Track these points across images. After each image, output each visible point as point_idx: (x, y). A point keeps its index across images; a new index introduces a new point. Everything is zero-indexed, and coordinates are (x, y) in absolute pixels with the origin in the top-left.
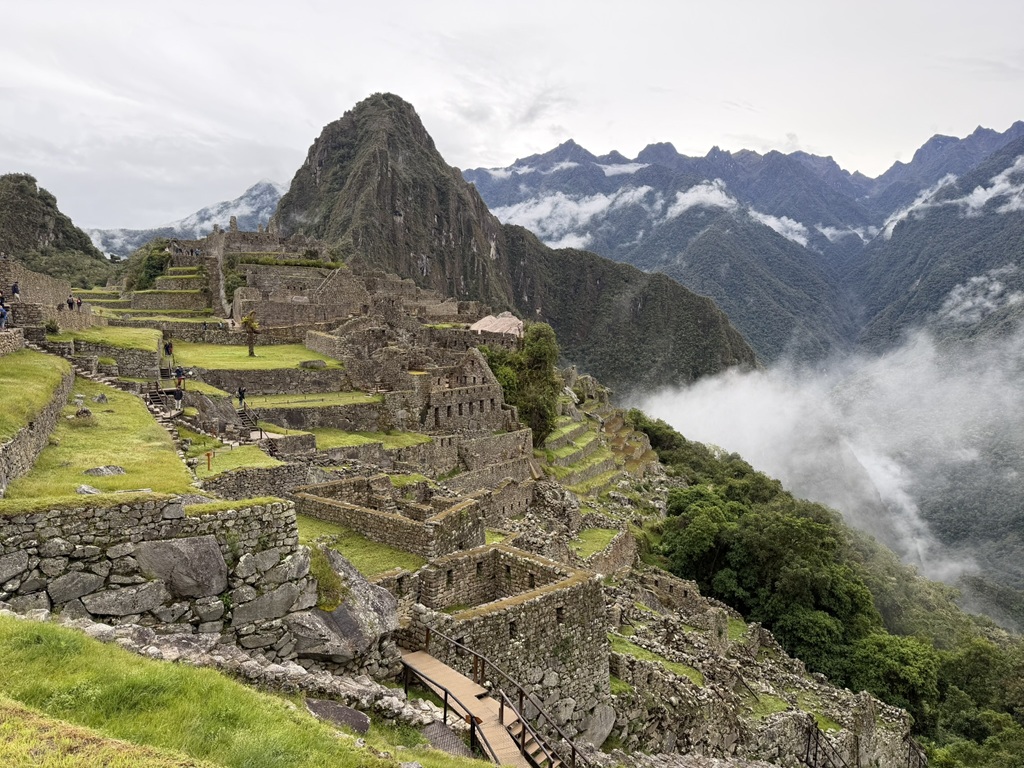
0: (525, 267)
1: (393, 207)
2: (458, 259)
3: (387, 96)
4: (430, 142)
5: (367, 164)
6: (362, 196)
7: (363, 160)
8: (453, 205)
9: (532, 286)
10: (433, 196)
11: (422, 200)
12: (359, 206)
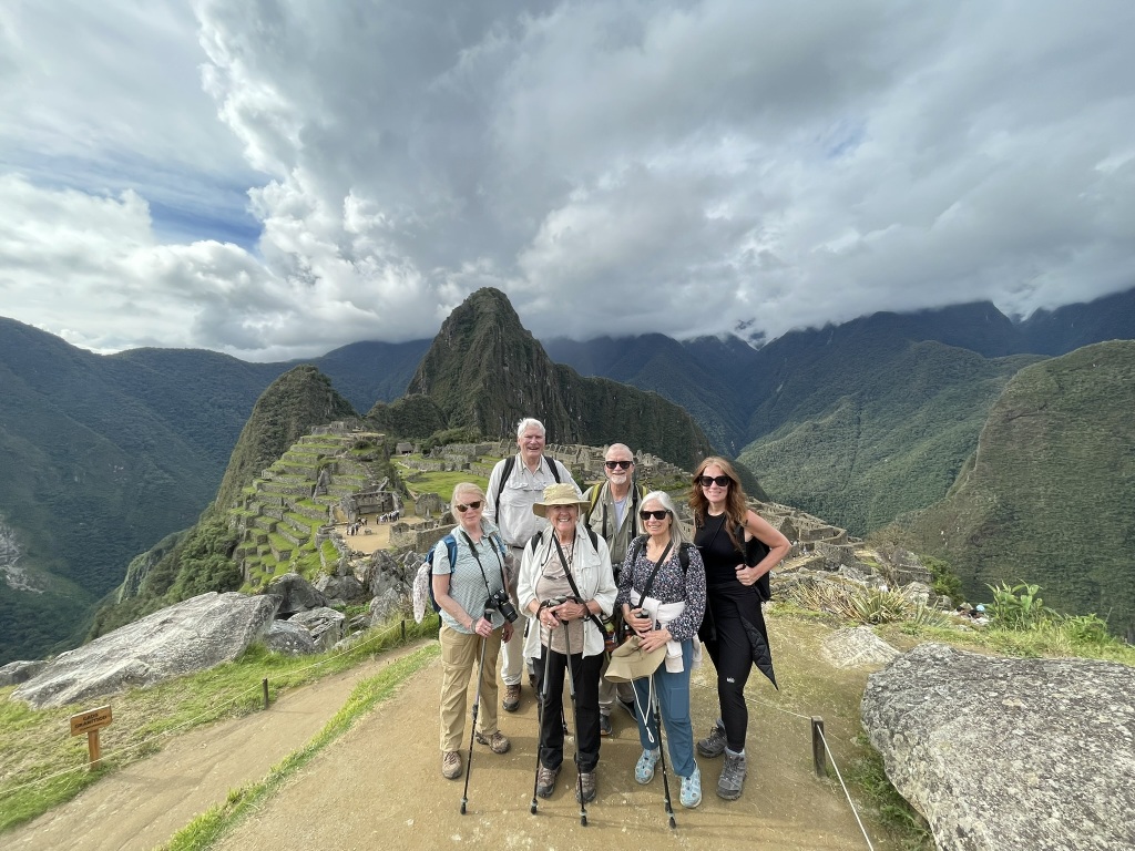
0: (569, 391)
1: (503, 360)
2: (539, 391)
3: (491, 290)
4: (516, 317)
5: (487, 334)
6: (486, 356)
7: (484, 332)
8: (535, 356)
9: (575, 402)
10: (523, 351)
11: (518, 353)
12: (484, 363)
